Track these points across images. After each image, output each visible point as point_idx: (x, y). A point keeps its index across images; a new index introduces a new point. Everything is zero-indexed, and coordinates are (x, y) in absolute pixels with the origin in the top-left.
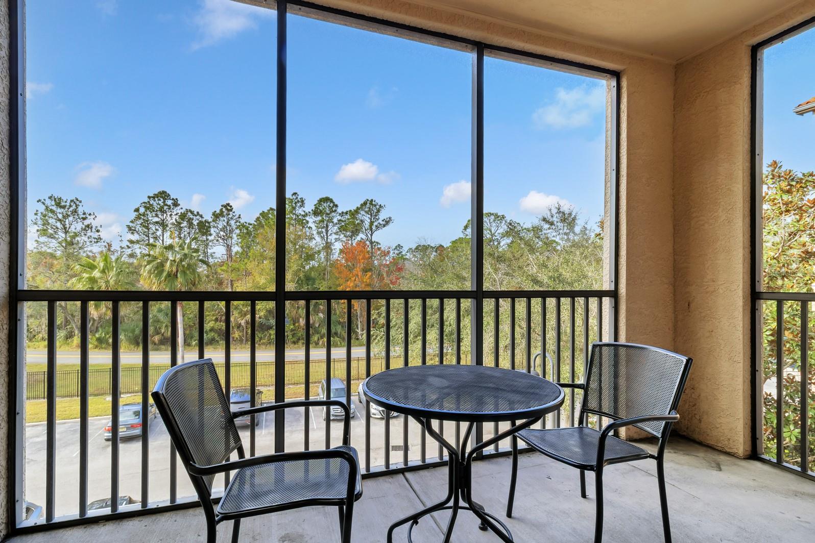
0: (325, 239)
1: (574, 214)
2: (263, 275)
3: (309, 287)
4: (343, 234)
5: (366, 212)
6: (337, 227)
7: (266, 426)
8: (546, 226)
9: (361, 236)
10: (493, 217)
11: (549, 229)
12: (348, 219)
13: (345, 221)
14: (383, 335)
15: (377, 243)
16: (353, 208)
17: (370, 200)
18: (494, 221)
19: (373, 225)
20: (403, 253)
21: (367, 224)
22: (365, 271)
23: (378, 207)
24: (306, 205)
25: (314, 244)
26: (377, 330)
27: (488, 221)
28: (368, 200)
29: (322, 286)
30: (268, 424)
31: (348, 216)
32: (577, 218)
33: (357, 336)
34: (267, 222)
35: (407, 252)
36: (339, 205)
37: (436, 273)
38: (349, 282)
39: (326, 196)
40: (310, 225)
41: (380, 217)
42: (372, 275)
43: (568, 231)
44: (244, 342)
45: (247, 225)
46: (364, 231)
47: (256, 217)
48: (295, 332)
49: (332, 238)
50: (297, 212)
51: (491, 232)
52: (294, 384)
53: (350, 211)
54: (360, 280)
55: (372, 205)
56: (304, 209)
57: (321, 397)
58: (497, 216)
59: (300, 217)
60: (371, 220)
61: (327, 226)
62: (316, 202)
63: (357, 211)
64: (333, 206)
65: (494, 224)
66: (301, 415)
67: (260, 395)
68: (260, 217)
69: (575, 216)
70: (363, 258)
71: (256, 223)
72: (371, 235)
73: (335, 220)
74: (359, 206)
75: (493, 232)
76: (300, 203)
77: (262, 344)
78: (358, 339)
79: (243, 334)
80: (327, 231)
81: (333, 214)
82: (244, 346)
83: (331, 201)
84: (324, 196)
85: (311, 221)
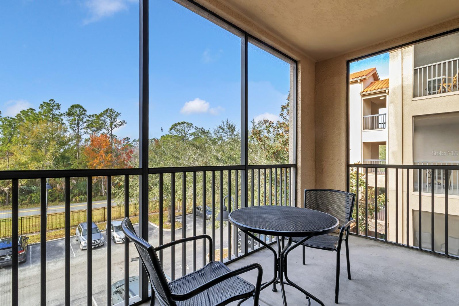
0: (77, 132)
1: (234, 125)
2: (25, 155)
3: (65, 163)
4: (90, 129)
5: (107, 116)
6: (86, 125)
7: (34, 262)
8: (221, 131)
9: (104, 131)
10: (186, 124)
11: (223, 132)
12: (94, 120)
13: (92, 121)
14: (123, 192)
15: (115, 136)
16: (98, 113)
17: (110, 109)
18: (187, 126)
19: (113, 124)
20: (130, 142)
21: (108, 123)
22: (107, 153)
23: (116, 114)
24: (61, 109)
25: (68, 134)
26: (119, 189)
27: (183, 126)
28: (109, 109)
29: (75, 162)
30: (34, 259)
31: (94, 118)
32: (235, 127)
33: (101, 194)
34: (28, 118)
35: (133, 142)
36: (87, 110)
37: (157, 154)
38: (95, 160)
39: (78, 104)
40: (64, 121)
41: (117, 120)
42: (112, 155)
43: (231, 134)
44: (7, 203)
45: (9, 119)
46: (107, 128)
47: (17, 114)
48: (53, 194)
49: (82, 131)
50: (53, 112)
51: (185, 132)
52: (55, 229)
53: (96, 115)
54: (104, 159)
55: (112, 112)
56: (60, 111)
57: (78, 235)
58: (188, 124)
59: (56, 116)
60: (111, 121)
61: (78, 124)
62: (69, 107)
63: (101, 115)
64: (83, 111)
65: (186, 128)
66: (62, 250)
67: (27, 240)
68: (20, 114)
69: (235, 126)
70: (105, 145)
71: (16, 118)
72: (111, 131)
73: (84, 120)
74: (103, 112)
75: (186, 132)
76: (56, 107)
77: (24, 204)
78: (102, 196)
79: (6, 198)
80: (78, 127)
81: (83, 116)
82: (7, 206)
83: (82, 107)
84: (76, 104)
85: (65, 119)
